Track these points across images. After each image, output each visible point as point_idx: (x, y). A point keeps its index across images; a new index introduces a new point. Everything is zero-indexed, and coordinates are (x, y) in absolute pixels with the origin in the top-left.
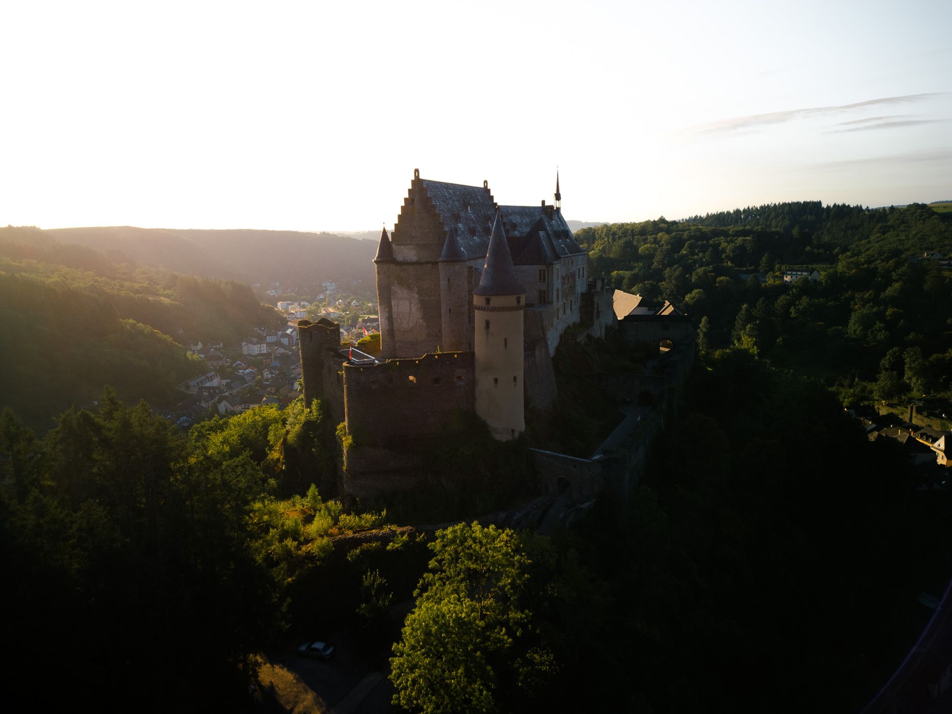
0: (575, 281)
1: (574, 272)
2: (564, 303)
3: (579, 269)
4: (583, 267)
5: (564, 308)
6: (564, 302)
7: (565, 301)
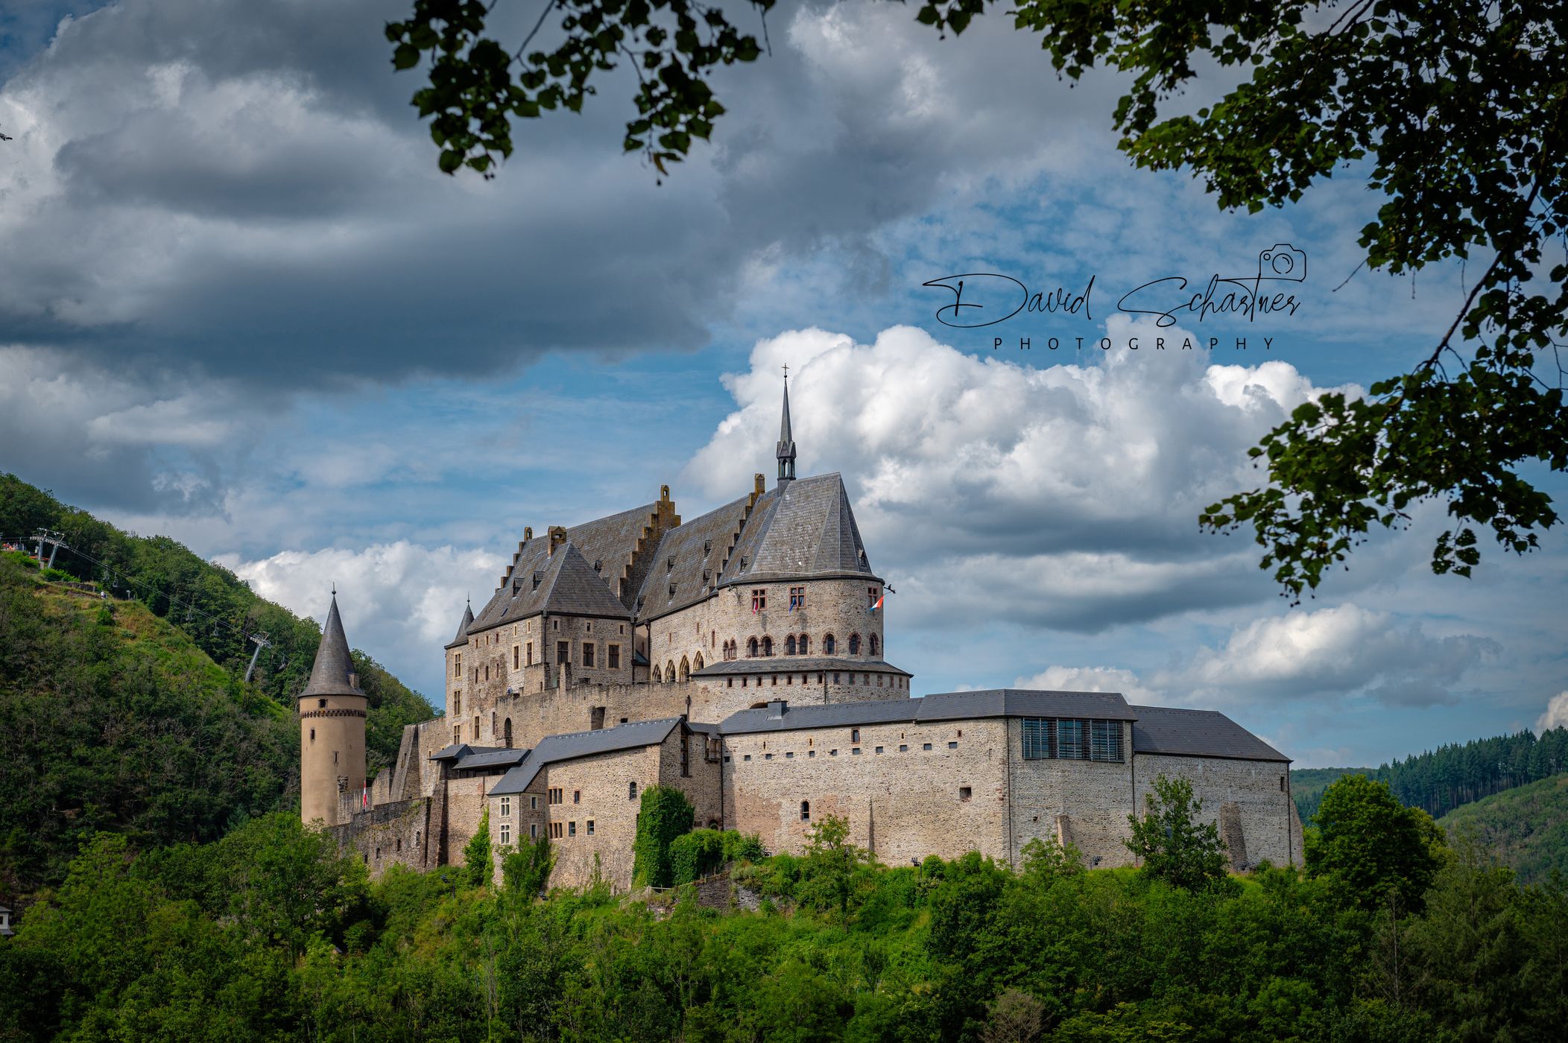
0: (505, 676)
1: (502, 656)
2: (477, 718)
3: (517, 648)
4: (530, 645)
5: (477, 727)
6: (475, 715)
7: (477, 713)
